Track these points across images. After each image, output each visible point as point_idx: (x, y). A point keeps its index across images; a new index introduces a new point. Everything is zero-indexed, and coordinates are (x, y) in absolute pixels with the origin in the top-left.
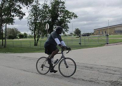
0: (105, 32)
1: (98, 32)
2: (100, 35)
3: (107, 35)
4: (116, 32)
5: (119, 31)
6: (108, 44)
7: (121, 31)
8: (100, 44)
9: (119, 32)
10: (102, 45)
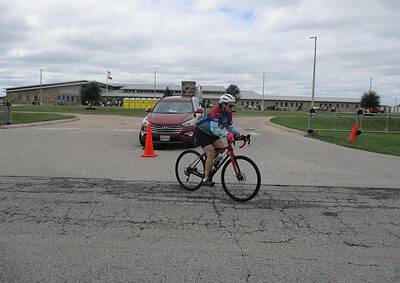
2: (21, 103)
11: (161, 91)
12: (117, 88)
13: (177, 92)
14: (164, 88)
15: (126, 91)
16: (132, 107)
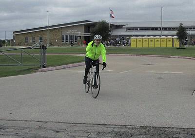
0: (41, 39)
1: (23, 37)
2: (27, 45)
3: (43, 46)
4: (65, 38)
5: (71, 37)
6: (44, 67)
7: (76, 39)
8: (27, 68)
9: (71, 39)
10: (30, 70)
11: (173, 29)
12: (119, 27)
13: (190, 28)
14: (178, 25)
15: (129, 29)
16: (140, 46)
